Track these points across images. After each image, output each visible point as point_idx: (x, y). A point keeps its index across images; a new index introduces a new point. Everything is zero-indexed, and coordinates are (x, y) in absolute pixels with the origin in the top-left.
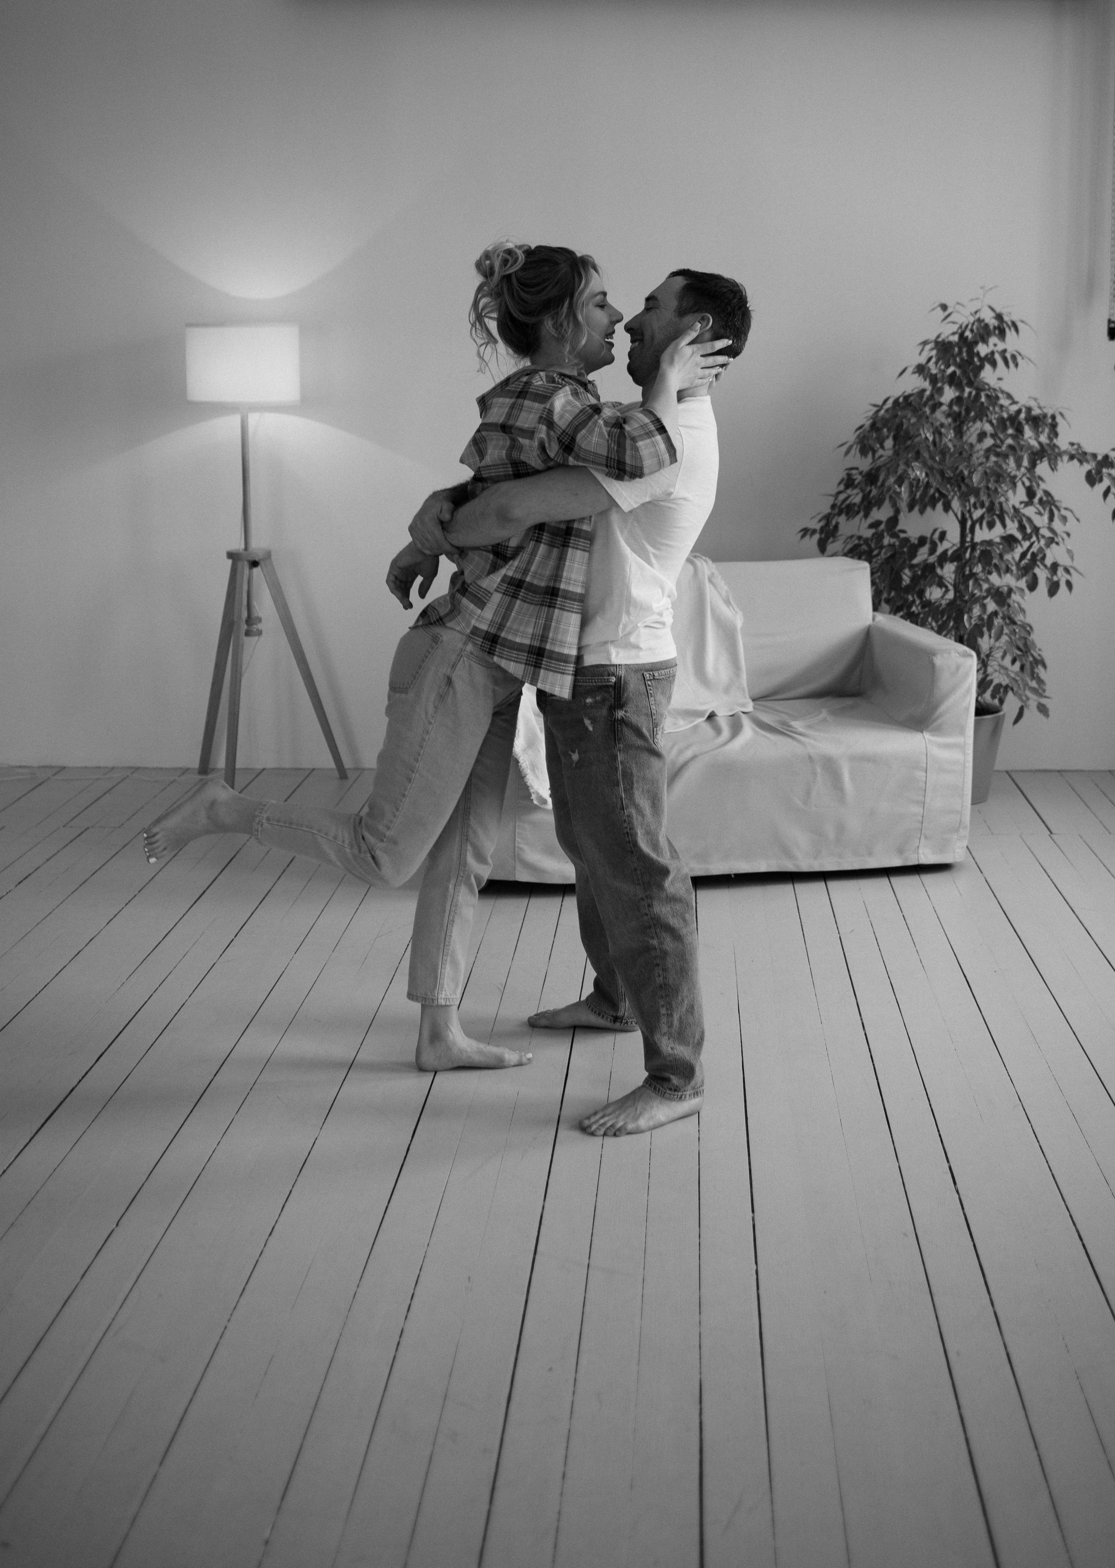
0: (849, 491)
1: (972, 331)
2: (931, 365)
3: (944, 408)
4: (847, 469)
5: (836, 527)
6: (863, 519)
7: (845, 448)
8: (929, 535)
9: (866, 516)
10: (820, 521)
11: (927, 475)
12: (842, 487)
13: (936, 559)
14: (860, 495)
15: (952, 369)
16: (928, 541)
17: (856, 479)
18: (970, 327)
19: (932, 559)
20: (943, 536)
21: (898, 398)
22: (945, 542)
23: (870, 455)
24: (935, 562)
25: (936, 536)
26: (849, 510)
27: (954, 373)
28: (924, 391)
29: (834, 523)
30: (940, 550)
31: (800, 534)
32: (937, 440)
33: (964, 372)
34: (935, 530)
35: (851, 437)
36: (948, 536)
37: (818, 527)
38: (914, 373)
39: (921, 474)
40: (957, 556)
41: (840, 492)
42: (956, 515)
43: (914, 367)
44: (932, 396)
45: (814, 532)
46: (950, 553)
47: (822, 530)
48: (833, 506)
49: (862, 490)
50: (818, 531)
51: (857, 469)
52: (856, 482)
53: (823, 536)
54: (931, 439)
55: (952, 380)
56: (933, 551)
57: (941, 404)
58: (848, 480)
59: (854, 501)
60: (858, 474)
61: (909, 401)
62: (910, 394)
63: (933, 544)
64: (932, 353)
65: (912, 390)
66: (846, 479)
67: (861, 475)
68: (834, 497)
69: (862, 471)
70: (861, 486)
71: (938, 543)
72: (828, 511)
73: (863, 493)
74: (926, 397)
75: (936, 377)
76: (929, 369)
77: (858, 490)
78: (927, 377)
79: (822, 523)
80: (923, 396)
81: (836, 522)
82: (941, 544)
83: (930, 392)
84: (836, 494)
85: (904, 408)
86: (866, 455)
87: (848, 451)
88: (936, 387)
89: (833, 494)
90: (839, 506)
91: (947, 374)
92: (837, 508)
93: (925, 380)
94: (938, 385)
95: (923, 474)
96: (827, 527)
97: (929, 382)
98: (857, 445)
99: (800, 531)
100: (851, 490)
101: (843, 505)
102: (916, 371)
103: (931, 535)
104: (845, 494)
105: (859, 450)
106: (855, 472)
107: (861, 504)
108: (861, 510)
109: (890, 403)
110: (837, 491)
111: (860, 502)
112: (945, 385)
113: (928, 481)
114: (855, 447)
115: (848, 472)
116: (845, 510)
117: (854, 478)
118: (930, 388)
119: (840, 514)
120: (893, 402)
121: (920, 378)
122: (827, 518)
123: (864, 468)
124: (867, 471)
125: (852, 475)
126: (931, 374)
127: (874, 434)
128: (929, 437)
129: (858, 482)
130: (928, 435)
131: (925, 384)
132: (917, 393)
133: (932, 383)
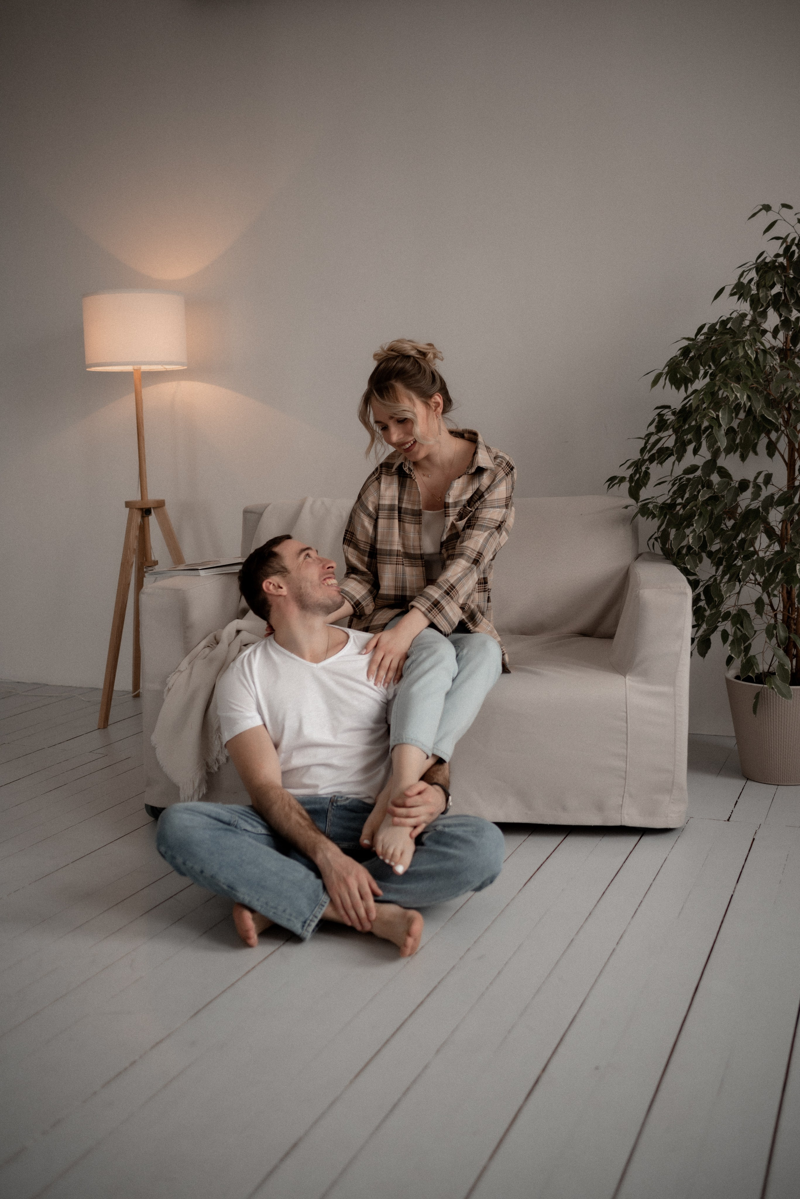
0: (659, 434)
1: (797, 245)
2: (753, 286)
3: (769, 336)
4: (657, 408)
5: (647, 474)
6: (677, 462)
7: (652, 377)
8: (751, 479)
9: (679, 459)
10: (629, 468)
11: (749, 397)
12: (652, 429)
13: (760, 504)
14: (674, 437)
15: (777, 289)
16: (751, 485)
17: (668, 419)
18: (796, 242)
19: (755, 505)
20: (768, 479)
21: (717, 323)
22: (769, 486)
23: (683, 388)
24: (759, 507)
25: (760, 480)
26: (662, 455)
27: (778, 295)
28: (743, 316)
29: (643, 469)
30: (765, 493)
31: (609, 482)
32: (761, 358)
33: (792, 292)
34: (759, 474)
35: (660, 364)
36: (774, 480)
37: (628, 473)
38: (732, 295)
39: (743, 395)
40: (785, 500)
41: (649, 435)
42: (782, 456)
43: (733, 286)
44: (753, 321)
45: (622, 479)
46: (776, 497)
47: (631, 477)
48: (642, 451)
49: (676, 431)
50: (628, 479)
51: (668, 407)
52: (668, 422)
53: (633, 484)
54: (753, 357)
55: (777, 303)
56: (756, 496)
57: (765, 332)
58: (659, 422)
59: (665, 446)
60: (670, 413)
61: (728, 326)
62: (729, 319)
63: (758, 488)
64: (753, 274)
65: (731, 315)
66: (657, 420)
67: (674, 413)
68: (644, 441)
69: (675, 409)
70: (674, 425)
71: (763, 487)
72: (637, 456)
73: (676, 435)
74: (747, 323)
75: (759, 299)
76: (750, 289)
77: (670, 432)
78: (749, 299)
79: (631, 471)
80: (744, 321)
81: (646, 468)
82: (766, 488)
83: (752, 317)
84: (647, 435)
85: (722, 333)
86: (678, 388)
87: (655, 382)
88: (759, 310)
89: (643, 437)
90: (650, 451)
91: (771, 295)
92: (647, 453)
93: (746, 302)
94: (761, 308)
95: (745, 397)
96: (638, 476)
97: (751, 306)
98: (667, 373)
99: (608, 481)
100: (664, 432)
101: (655, 449)
102: (735, 290)
103: (756, 478)
104: (656, 435)
105: (670, 380)
106: (667, 410)
107: (674, 447)
108: (674, 455)
109: (705, 330)
110: (648, 432)
111: (673, 444)
112: (770, 308)
113: (750, 406)
114: (665, 376)
115: (659, 411)
116: (656, 455)
117: (666, 419)
118: (752, 312)
119: (651, 460)
120: (709, 328)
121: (739, 299)
122: (637, 465)
123: (677, 405)
124: (680, 410)
125: (664, 415)
126: (753, 294)
127: (687, 361)
128: (750, 355)
129: (671, 423)
130: (749, 352)
131: (745, 307)
132: (737, 318)
133: (753, 306)
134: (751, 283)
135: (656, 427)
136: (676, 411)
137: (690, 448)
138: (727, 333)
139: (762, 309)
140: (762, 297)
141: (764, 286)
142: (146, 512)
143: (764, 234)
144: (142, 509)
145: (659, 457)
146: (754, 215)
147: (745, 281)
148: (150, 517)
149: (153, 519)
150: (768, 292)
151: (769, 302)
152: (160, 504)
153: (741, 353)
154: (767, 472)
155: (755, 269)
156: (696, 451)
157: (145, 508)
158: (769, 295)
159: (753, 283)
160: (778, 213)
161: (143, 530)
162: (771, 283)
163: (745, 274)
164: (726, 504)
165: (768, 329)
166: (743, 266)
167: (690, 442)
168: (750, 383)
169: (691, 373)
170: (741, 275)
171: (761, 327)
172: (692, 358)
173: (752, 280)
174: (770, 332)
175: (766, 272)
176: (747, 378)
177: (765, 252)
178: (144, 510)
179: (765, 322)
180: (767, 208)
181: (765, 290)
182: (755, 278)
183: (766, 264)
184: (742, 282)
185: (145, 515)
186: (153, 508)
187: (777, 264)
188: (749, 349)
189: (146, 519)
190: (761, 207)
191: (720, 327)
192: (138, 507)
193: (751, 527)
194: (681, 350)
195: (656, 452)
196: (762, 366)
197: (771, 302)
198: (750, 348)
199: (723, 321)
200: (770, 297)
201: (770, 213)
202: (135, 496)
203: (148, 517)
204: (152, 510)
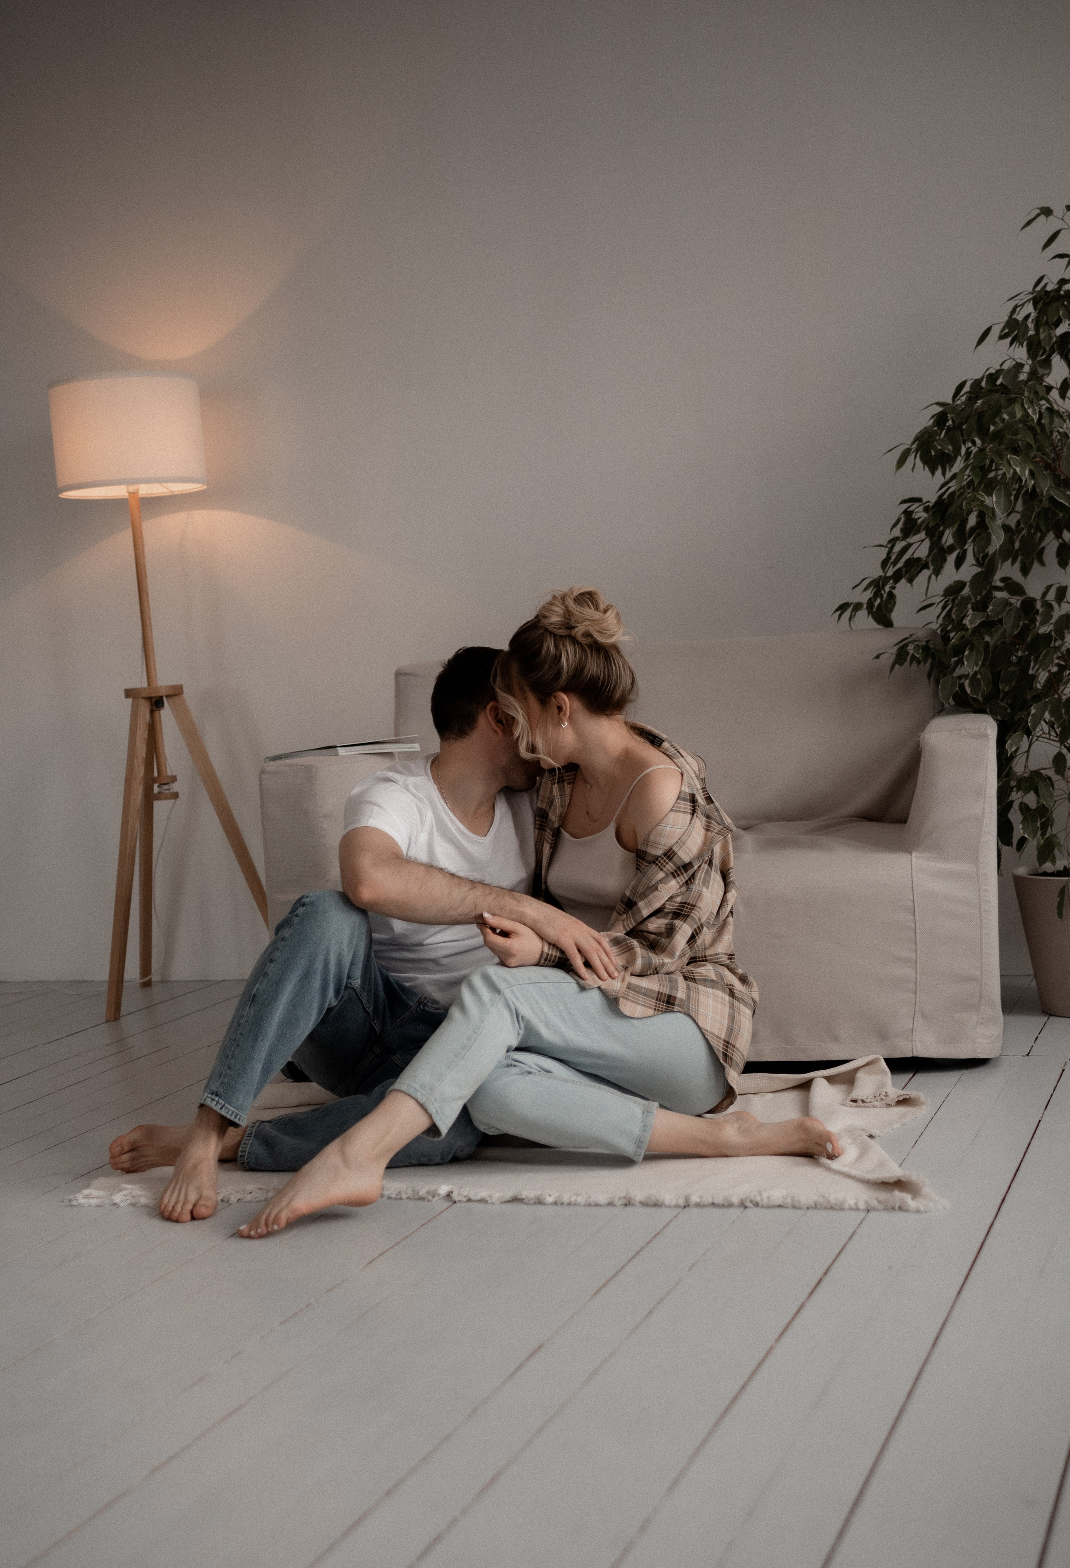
0: (908, 540)
2: (1031, 325)
4: (904, 502)
6: (933, 577)
7: (897, 454)
8: (1037, 596)
9: (937, 572)
10: (866, 589)
11: (1032, 473)
12: (897, 532)
13: (1052, 627)
14: (927, 543)
16: (1039, 604)
19: (1046, 630)
20: (1063, 592)
21: (982, 378)
22: (1063, 604)
23: (939, 471)
24: (1051, 631)
25: (1051, 596)
26: (912, 568)
27: (1066, 335)
28: (1019, 366)
29: (887, 588)
30: (1058, 612)
31: (838, 613)
32: (1045, 420)
34: (1048, 588)
35: (907, 438)
37: (864, 597)
38: (1002, 337)
39: (1023, 471)
41: (893, 541)
43: (1002, 325)
44: (1033, 374)
45: (858, 607)
47: (870, 603)
48: (884, 564)
49: (929, 533)
50: (865, 606)
51: (919, 500)
52: (919, 521)
54: (1036, 418)
55: (1064, 346)
57: (1049, 388)
58: (905, 524)
59: (916, 556)
60: (921, 508)
61: (999, 382)
62: (999, 372)
63: (1048, 606)
64: (1029, 308)
65: (1001, 365)
66: (903, 520)
67: (926, 510)
68: (887, 549)
69: (928, 502)
70: (928, 523)
71: (1055, 605)
72: (878, 572)
73: (931, 539)
74: (1023, 377)
75: (1039, 342)
76: (1027, 329)
77: (922, 535)
78: (1025, 343)
79: (869, 594)
80: (1020, 372)
81: (890, 587)
82: (1060, 606)
83: (1031, 368)
84: (889, 542)
85: (991, 391)
86: (933, 472)
87: (901, 462)
88: (1038, 359)
89: (885, 543)
90: (895, 563)
91: (1056, 336)
92: (892, 567)
93: (1022, 347)
94: (1042, 355)
95: (1027, 472)
96: (878, 601)
97: (1029, 351)
98: (917, 451)
99: (837, 610)
100: (914, 535)
101: (900, 561)
102: (1007, 331)
103: (1044, 594)
104: (903, 542)
105: (922, 459)
106: (916, 505)
107: (928, 556)
108: (928, 568)
109: (967, 388)
110: (891, 537)
111: (927, 552)
112: (1055, 354)
113: (1034, 486)
114: (914, 454)
115: (905, 506)
116: (904, 569)
117: (916, 517)
118: (1030, 362)
119: (897, 577)
120: (972, 386)
121: (1011, 343)
122: (878, 585)
123: (931, 496)
124: (936, 503)
125: (913, 512)
126: (1030, 336)
127: (944, 432)
128: (1032, 415)
129: (923, 522)
130: (1030, 411)
131: (1021, 353)
132: (1009, 370)
133: (1032, 352)
134: (1027, 320)
135: (902, 530)
136: (929, 506)
137: (952, 558)
138: (997, 391)
139: (1044, 357)
140: (1043, 339)
141: (1047, 323)
142: (157, 703)
143: (1042, 251)
144: (150, 699)
145: (907, 572)
146: (1029, 223)
147: (1020, 317)
148: (163, 712)
149: (166, 715)
150: (1051, 332)
151: (1053, 346)
152: (176, 692)
153: (1019, 414)
154: (1059, 585)
155: (1031, 302)
156: (959, 563)
157: (155, 697)
158: (1053, 335)
159: (1030, 320)
160: (1062, 219)
161: (153, 730)
162: (1055, 319)
163: (1018, 309)
164: (1005, 630)
165: (1053, 384)
166: (1014, 299)
167: (951, 549)
168: (1032, 454)
169: (950, 447)
170: (1013, 311)
171: (1044, 381)
172: (949, 429)
173: (1028, 316)
174: (1057, 388)
175: (1047, 304)
176: (1029, 446)
177: (1045, 277)
178: (154, 700)
179: (1049, 374)
180: (1047, 212)
181: (1047, 329)
182: (1033, 314)
183: (1047, 293)
184: (1015, 319)
185: (154, 708)
186: (167, 696)
187: (1062, 292)
188: (1029, 408)
189: (156, 713)
190: (1039, 211)
191: (986, 384)
192: (144, 695)
193: (1041, 658)
194: (935, 417)
195: (904, 566)
196: (1048, 431)
197: (1056, 346)
198: (1031, 406)
199: (991, 375)
200: (1055, 339)
201: (1050, 218)
202: (139, 682)
203: (159, 710)
204: (165, 700)
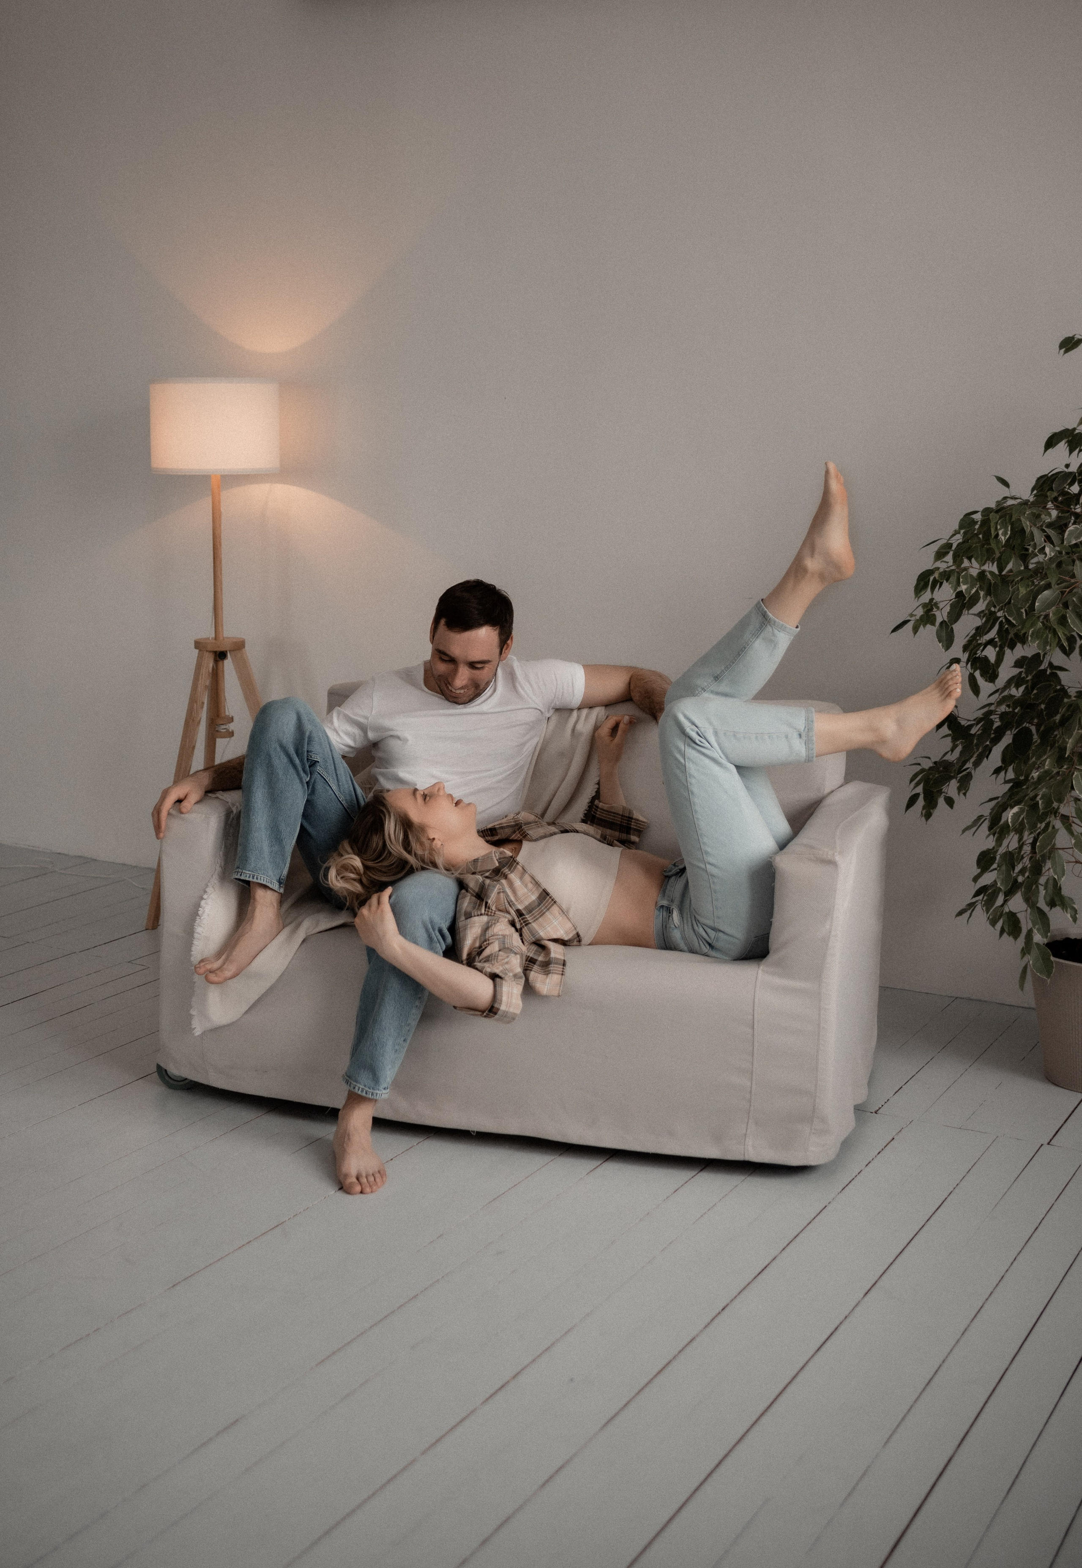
142: (221, 656)
144: (215, 652)
148: (226, 662)
149: (228, 665)
152: (239, 646)
157: (219, 650)
161: (216, 677)
178: (218, 653)
185: (218, 659)
186: (230, 650)
189: (220, 663)
192: (209, 649)
202: (207, 634)
203: (223, 661)
204: (228, 652)
